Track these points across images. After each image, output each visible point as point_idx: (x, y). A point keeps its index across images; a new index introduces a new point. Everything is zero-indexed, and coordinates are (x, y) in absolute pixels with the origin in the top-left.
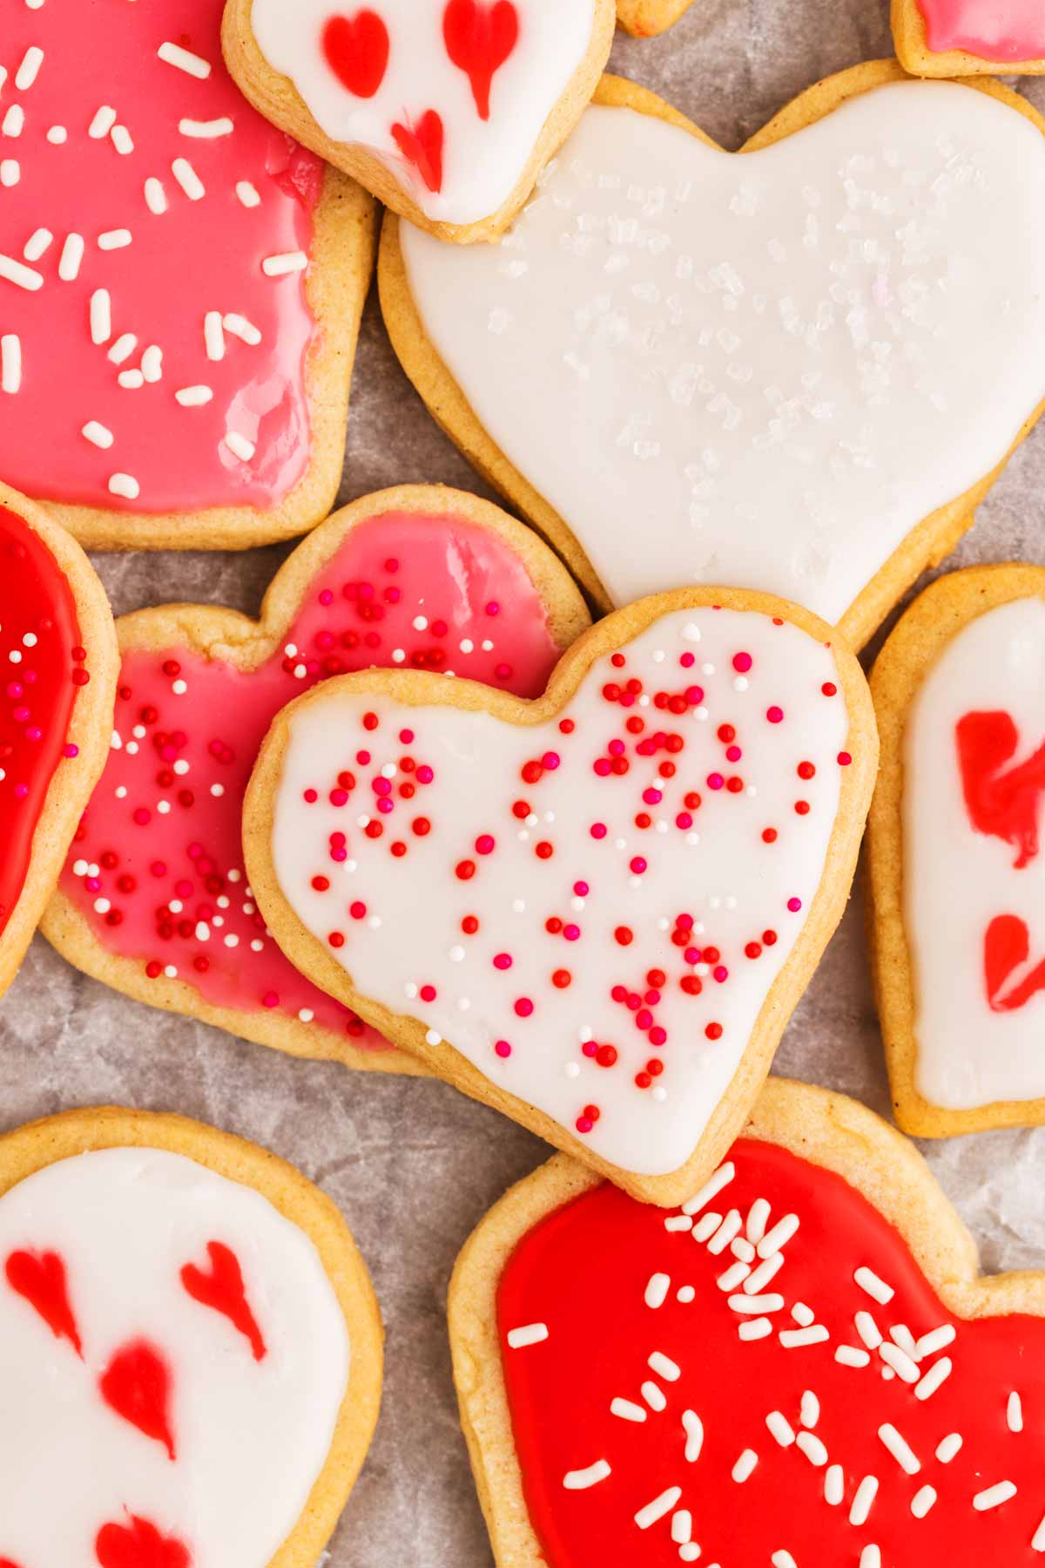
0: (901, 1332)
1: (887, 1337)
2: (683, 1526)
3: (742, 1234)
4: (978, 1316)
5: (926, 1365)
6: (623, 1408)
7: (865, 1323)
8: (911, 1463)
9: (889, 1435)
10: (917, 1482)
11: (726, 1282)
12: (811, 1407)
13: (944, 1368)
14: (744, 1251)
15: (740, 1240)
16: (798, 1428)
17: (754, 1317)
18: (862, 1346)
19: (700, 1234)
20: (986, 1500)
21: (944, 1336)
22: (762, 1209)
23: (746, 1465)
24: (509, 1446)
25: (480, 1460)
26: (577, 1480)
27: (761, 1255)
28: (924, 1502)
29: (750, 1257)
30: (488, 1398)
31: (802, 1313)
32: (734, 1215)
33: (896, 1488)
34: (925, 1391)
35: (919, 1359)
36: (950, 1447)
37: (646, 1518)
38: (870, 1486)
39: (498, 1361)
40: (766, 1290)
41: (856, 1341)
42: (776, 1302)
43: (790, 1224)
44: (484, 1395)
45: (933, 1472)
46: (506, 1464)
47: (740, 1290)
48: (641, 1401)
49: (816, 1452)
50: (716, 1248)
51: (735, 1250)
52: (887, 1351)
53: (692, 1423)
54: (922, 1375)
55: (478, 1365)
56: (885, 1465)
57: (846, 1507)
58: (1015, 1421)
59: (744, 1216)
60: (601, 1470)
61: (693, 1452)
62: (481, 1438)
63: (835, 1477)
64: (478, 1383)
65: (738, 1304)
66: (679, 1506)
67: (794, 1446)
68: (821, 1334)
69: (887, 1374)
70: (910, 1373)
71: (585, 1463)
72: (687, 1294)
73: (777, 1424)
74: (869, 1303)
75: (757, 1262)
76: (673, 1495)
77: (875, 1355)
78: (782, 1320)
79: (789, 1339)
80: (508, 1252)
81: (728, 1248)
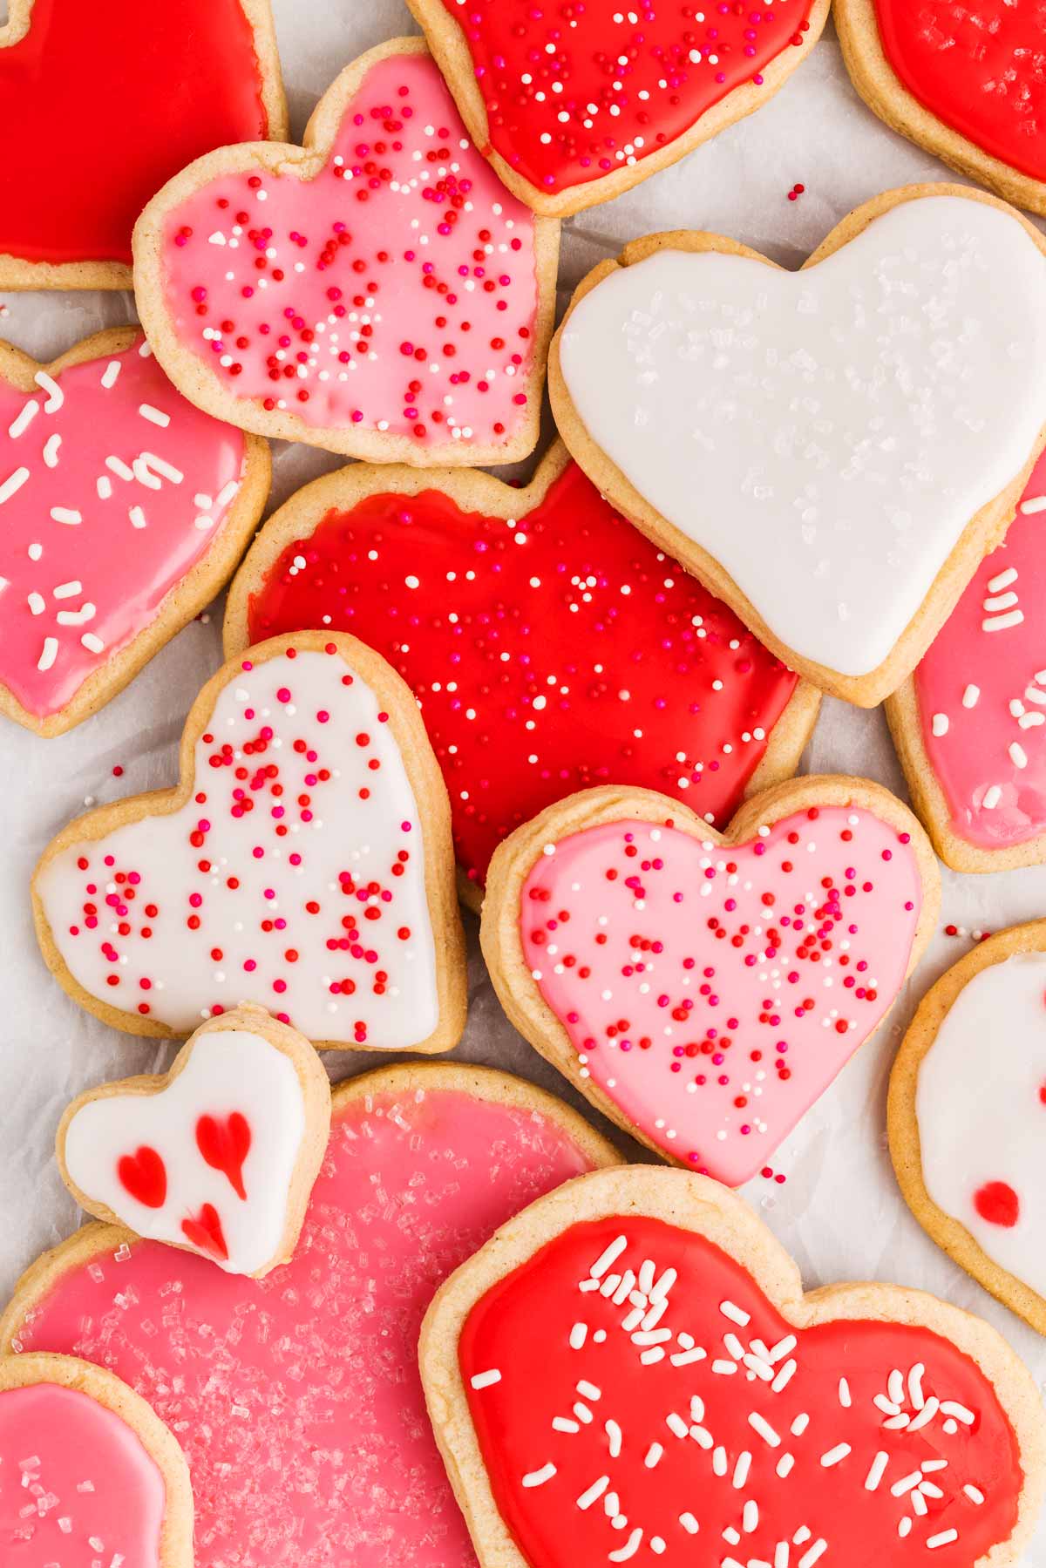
0: (758, 1345)
1: (749, 1351)
2: (612, 1504)
3: (637, 1288)
4: (810, 1325)
5: (777, 1367)
6: (562, 1424)
7: (732, 1342)
8: (773, 1439)
9: (757, 1421)
10: (780, 1452)
11: (628, 1324)
12: (698, 1408)
13: (790, 1368)
14: (639, 1300)
15: (636, 1292)
16: (691, 1423)
17: (650, 1347)
18: (731, 1359)
19: (606, 1291)
20: (829, 1459)
21: (789, 1343)
22: (649, 1268)
23: (655, 1454)
24: (479, 1459)
25: (457, 1471)
26: (532, 1480)
27: (652, 1302)
28: (786, 1465)
29: (644, 1304)
30: (459, 1426)
31: (686, 1340)
32: (629, 1274)
33: (764, 1458)
34: (778, 1386)
35: (772, 1363)
36: (800, 1424)
37: (585, 1501)
38: (746, 1459)
39: (464, 1399)
40: (656, 1328)
41: (727, 1356)
42: (666, 1335)
43: (670, 1276)
44: (455, 1424)
45: (790, 1444)
46: (477, 1473)
47: (639, 1328)
48: (576, 1419)
49: (705, 1438)
50: (619, 1300)
51: (632, 1300)
52: (749, 1360)
53: (613, 1430)
54: (776, 1374)
55: (449, 1404)
56: (756, 1443)
57: (730, 1476)
58: (846, 1399)
59: (636, 1274)
60: (549, 1471)
61: (615, 1450)
62: (457, 1456)
63: (720, 1455)
64: (450, 1417)
65: (639, 1339)
66: (610, 1489)
67: (688, 1436)
68: (700, 1354)
69: (751, 1377)
70: (767, 1374)
71: (539, 1466)
72: (600, 1336)
73: (675, 1423)
74: (733, 1327)
75: (649, 1307)
76: (603, 1482)
77: (741, 1363)
78: (671, 1347)
79: (678, 1360)
80: (464, 1318)
81: (627, 1300)
